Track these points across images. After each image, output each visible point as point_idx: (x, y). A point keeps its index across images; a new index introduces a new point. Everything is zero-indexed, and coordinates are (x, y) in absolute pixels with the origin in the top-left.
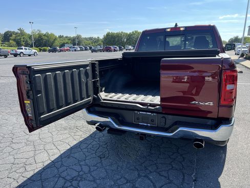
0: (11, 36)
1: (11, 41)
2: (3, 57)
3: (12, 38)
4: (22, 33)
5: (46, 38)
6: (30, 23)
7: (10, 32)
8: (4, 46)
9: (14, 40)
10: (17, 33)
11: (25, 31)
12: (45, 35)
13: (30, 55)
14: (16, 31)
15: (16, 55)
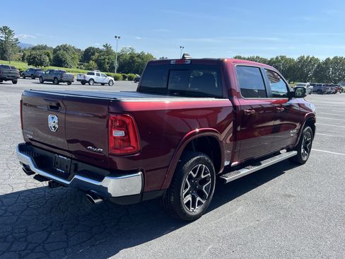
0: (93, 54)
1: (91, 62)
2: (66, 83)
3: (94, 57)
4: (108, 51)
5: (140, 60)
6: (116, 37)
7: (93, 48)
8: (81, 68)
9: (96, 61)
10: (101, 51)
11: (112, 48)
12: (139, 56)
13: (103, 84)
14: (101, 48)
15: (84, 82)
